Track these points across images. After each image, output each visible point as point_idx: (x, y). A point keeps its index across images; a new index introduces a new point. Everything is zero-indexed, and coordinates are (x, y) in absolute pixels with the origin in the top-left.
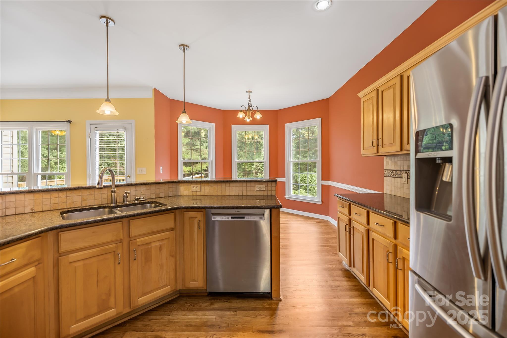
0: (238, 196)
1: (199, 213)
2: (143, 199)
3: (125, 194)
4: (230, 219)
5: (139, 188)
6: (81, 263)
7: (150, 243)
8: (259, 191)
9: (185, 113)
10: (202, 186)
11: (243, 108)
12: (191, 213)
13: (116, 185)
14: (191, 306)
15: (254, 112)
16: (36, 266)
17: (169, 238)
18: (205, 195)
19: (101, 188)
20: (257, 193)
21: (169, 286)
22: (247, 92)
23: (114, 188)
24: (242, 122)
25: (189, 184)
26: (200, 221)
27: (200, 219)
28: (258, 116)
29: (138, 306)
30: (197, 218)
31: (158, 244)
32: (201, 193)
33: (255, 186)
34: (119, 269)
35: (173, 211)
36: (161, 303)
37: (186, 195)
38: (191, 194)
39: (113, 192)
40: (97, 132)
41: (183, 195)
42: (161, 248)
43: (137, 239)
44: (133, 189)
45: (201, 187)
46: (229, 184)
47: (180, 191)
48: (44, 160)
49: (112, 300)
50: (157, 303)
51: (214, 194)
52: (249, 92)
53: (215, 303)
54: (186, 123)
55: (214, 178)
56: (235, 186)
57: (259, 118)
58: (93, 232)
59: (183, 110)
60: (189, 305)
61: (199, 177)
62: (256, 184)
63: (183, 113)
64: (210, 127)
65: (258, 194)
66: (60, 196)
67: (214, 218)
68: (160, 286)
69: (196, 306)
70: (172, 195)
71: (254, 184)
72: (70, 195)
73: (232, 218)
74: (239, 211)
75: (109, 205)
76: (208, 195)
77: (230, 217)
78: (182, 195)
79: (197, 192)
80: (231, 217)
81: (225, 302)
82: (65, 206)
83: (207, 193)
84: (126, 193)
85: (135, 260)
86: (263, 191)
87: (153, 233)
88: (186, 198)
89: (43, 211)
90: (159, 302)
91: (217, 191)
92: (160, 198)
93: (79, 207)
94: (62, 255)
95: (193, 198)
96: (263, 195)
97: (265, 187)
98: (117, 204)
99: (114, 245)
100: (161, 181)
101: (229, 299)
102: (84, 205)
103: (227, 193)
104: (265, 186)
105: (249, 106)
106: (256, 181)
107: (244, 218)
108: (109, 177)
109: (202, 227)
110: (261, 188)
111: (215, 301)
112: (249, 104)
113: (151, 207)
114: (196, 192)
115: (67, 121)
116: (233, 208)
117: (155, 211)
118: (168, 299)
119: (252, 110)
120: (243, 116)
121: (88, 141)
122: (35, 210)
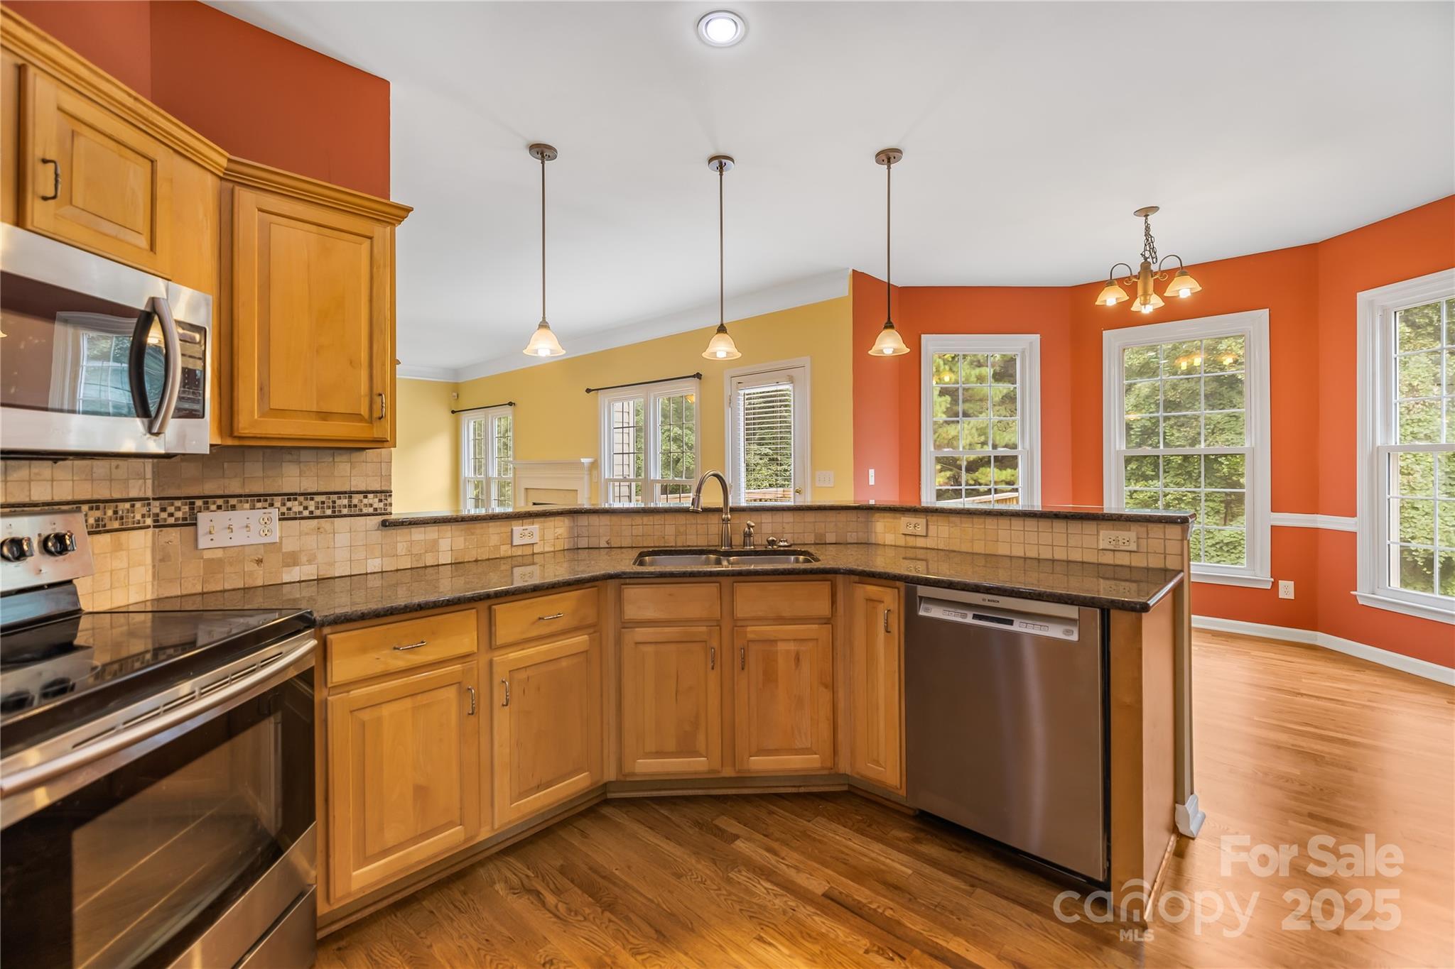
0: (1039, 560)
1: (888, 590)
2: (786, 544)
3: (747, 529)
4: (969, 620)
5: (779, 517)
6: (650, 649)
7: (773, 642)
8: (1114, 551)
9: (892, 327)
10: (929, 523)
11: (1121, 272)
12: (869, 588)
13: (730, 508)
14: (865, 823)
15: (1163, 280)
16: (590, 634)
17: (817, 639)
18: (940, 548)
19: (697, 512)
20: (1108, 559)
21: (817, 756)
22: (1138, 213)
23: (726, 514)
24: (1124, 318)
25: (898, 515)
26: (888, 611)
27: (891, 608)
28: (1184, 289)
29: (749, 771)
30: (883, 602)
31: (792, 647)
32: (929, 543)
33: (1098, 534)
34: (713, 677)
35: (829, 576)
36: (803, 788)
37: (890, 543)
38: (901, 541)
39: (726, 521)
40: (742, 392)
41: (882, 543)
42: (797, 659)
43: (747, 626)
44: (766, 518)
45: (927, 525)
46: (1009, 521)
47: (875, 533)
48: (688, 454)
49: (701, 737)
50: (796, 785)
51: (964, 549)
52: (1146, 212)
53: (924, 842)
54: (893, 352)
55: (1035, 504)
56: (1026, 529)
57: (1189, 294)
58: (670, 595)
59: (886, 321)
60: (860, 818)
61: (1006, 499)
62: (1099, 526)
63: (886, 327)
64: (1025, 349)
65: (1111, 562)
66: (644, 523)
67: (927, 610)
68: (796, 747)
69: (874, 827)
70: (855, 541)
71: (1096, 526)
72: (659, 522)
73: (975, 617)
74: (994, 601)
75: (718, 549)
76: (945, 549)
77: (970, 615)
78: (880, 543)
79: (919, 539)
80: (974, 615)
81: (953, 850)
82: (650, 543)
83: (943, 543)
84: (749, 527)
85: (743, 669)
86: (1128, 553)
87: (781, 620)
88: (891, 553)
89: (621, 548)
90: (798, 784)
91: (972, 541)
92: (825, 544)
93: (672, 547)
94: (626, 625)
95: (910, 553)
96: (1130, 567)
97: (1138, 538)
98: (732, 548)
99: (704, 629)
100: (872, 502)
101: (967, 850)
102: (680, 543)
103: (1003, 550)
104: (1137, 534)
105: (1146, 259)
106: (1101, 517)
107: (1012, 624)
108: (785, 493)
109: (894, 628)
110: (1121, 543)
111: (929, 837)
112: (1147, 254)
113: (797, 561)
114: (913, 538)
115: (694, 376)
116: (976, 589)
117: (785, 570)
118: (818, 786)
119: (1156, 273)
120: (1117, 299)
121: (728, 412)
122: (612, 543)
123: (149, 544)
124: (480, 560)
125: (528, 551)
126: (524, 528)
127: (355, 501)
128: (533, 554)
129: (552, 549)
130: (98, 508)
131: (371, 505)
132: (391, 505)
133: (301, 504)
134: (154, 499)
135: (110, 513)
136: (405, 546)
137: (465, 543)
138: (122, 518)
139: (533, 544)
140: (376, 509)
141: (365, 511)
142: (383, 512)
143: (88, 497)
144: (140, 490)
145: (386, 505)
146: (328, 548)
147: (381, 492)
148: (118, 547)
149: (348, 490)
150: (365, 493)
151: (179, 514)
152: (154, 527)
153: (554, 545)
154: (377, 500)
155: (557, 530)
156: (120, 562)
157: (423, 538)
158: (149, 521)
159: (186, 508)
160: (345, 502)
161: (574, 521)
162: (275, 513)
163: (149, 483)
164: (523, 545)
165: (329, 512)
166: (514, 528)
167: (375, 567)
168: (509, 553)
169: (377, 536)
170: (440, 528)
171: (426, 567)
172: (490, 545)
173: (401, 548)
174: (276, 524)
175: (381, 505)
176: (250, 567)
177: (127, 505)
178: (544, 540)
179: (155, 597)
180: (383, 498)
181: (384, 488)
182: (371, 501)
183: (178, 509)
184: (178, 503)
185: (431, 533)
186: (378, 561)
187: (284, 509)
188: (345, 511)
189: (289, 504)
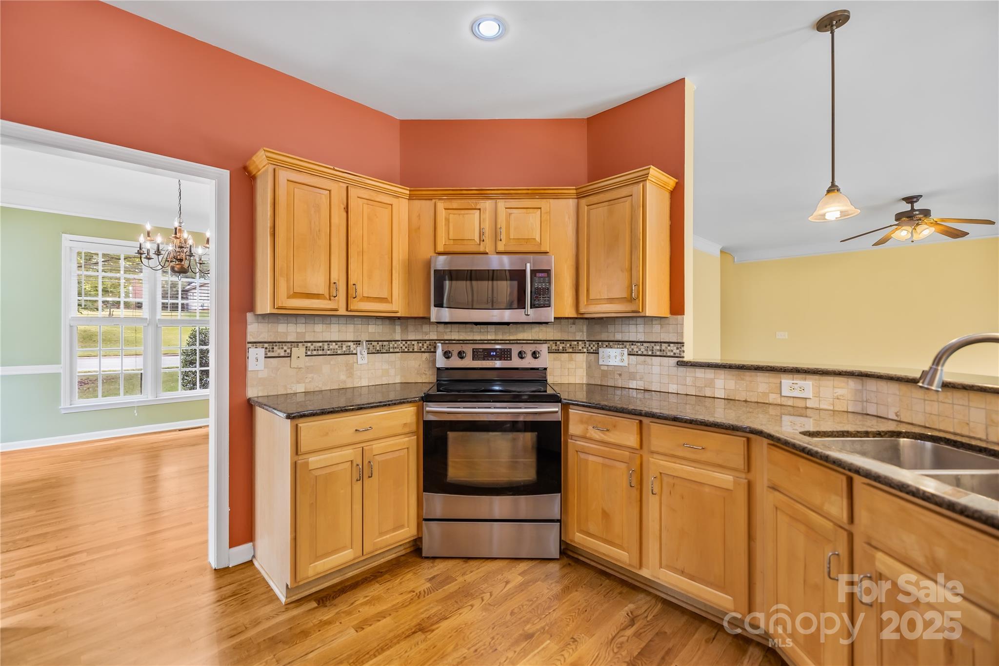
89: (913, 424)
123: (585, 360)
124: (749, 402)
125: (801, 404)
126: (794, 382)
127: (663, 348)
128: (807, 408)
129: (831, 408)
130: (563, 343)
131: (672, 351)
132: (684, 351)
133: (638, 347)
134: (587, 341)
135: (568, 345)
136: (692, 380)
137: (735, 386)
138: (573, 348)
139: (806, 398)
140: (675, 354)
141: (669, 354)
142: (679, 355)
143: (559, 339)
144: (581, 336)
145: (680, 351)
146: (649, 373)
147: (677, 343)
148: (571, 360)
149: (659, 341)
150: (669, 343)
151: (594, 348)
152: (587, 353)
153: (833, 405)
154: (675, 348)
155: (836, 390)
156: (572, 365)
157: (703, 377)
158: (585, 350)
159: (596, 346)
160: (658, 348)
161: (863, 384)
162: (626, 351)
163: (585, 333)
164: (793, 397)
165: (650, 353)
166: (783, 381)
167: (673, 389)
168: (779, 401)
169: (675, 370)
170: (716, 371)
171: (705, 397)
172: (759, 391)
173: (689, 381)
174: (626, 356)
175: (678, 351)
176: (617, 377)
177: (576, 343)
178: (819, 397)
179: (587, 383)
180: (679, 347)
181: (679, 341)
182: (672, 348)
183: (594, 346)
184: (594, 343)
185: (710, 373)
186: (675, 386)
187: (630, 350)
188: (658, 353)
189: (632, 347)
